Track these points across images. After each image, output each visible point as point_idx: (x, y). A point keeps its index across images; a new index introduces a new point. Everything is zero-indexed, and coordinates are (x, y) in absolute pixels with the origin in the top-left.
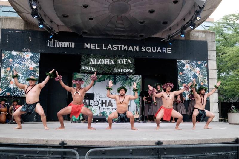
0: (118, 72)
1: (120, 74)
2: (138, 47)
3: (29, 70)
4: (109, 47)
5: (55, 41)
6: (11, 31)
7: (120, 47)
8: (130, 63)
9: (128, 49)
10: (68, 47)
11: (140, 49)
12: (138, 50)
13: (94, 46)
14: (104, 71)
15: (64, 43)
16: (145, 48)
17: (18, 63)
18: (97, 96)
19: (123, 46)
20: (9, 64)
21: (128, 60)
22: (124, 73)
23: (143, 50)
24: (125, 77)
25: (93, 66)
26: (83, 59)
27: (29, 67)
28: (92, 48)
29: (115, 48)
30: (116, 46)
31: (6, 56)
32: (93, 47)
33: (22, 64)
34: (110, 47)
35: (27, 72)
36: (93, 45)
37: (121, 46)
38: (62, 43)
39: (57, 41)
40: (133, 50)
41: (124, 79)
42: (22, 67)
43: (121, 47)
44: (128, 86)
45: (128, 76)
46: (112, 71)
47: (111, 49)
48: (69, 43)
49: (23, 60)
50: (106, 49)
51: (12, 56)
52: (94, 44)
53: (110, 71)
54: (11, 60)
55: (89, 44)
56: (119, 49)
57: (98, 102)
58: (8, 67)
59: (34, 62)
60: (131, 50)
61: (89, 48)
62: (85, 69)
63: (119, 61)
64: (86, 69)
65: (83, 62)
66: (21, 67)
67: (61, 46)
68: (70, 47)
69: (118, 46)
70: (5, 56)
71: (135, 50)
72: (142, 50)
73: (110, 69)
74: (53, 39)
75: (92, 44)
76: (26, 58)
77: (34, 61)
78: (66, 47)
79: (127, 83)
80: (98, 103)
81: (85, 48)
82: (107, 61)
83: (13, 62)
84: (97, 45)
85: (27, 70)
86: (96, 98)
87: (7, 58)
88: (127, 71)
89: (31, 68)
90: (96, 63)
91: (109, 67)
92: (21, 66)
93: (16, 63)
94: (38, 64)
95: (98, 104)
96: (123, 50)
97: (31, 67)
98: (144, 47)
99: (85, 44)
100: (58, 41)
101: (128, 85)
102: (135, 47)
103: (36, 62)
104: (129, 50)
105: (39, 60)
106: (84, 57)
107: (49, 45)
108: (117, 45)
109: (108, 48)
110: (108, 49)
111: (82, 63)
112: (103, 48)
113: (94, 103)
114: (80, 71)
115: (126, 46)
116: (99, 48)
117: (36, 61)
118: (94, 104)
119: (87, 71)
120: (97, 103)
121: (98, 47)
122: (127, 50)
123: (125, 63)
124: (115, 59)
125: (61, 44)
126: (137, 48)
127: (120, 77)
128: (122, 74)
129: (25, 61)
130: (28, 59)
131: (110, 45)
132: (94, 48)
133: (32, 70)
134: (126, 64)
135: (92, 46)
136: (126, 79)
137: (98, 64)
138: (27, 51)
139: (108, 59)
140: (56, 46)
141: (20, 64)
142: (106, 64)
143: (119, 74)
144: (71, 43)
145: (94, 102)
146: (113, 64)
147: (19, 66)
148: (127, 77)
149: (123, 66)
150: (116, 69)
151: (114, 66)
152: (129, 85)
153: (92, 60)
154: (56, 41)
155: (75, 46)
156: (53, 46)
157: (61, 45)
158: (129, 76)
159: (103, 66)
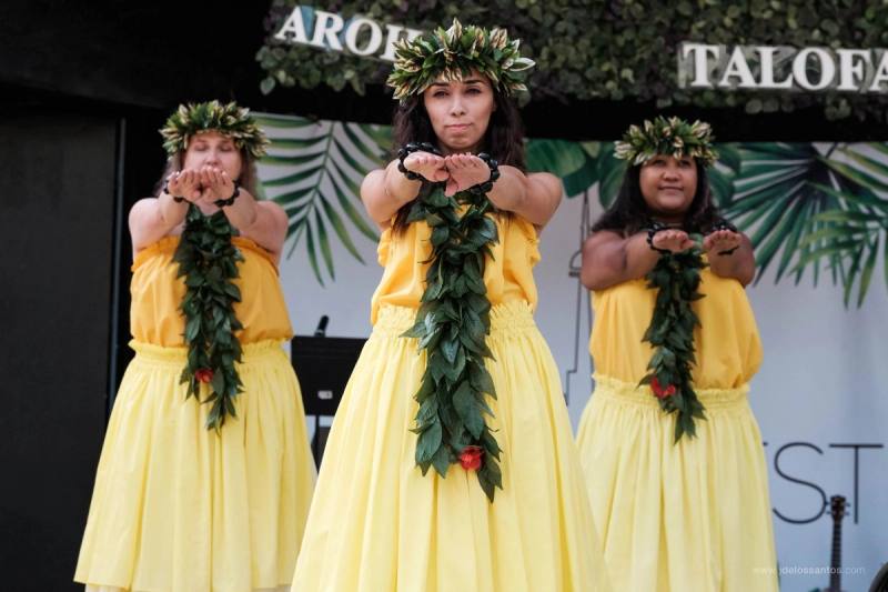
0: (720, 92)
1: (755, 107)
14: (555, 73)
22: (799, 96)
24: (796, 165)
41: (775, 190)
44: (826, 275)
45: (822, 148)
46: (653, 76)
53: (627, 73)
62: (315, 51)
73: (624, 56)
79: (817, 235)
91: (617, 32)
101: (825, 260)
114: (264, 74)
119: (349, 74)
127: (733, 163)
128: (771, 107)
136: (806, 195)
143: (741, 107)
148: (819, 170)
149: (782, 14)
151: (678, 16)
152: (835, 260)
158: (841, 157)
159: (544, 12)
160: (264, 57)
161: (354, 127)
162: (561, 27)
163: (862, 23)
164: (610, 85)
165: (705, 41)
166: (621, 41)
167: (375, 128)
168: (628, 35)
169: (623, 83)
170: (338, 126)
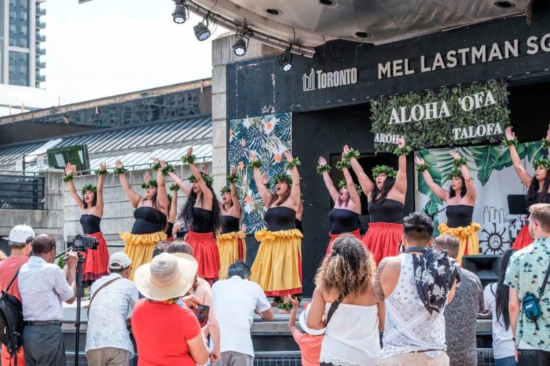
1: (473, 142)
2: (516, 42)
3: (274, 164)
4: (436, 60)
5: (317, 72)
6: (241, 67)
7: (466, 53)
8: (493, 102)
9: (487, 57)
10: (345, 83)
11: (523, 48)
12: (515, 53)
13: (400, 67)
14: (428, 141)
15: (335, 72)
16: (538, 42)
17: (255, 148)
18: (497, 217)
19: (474, 49)
20: (241, 154)
21: (486, 94)
22: (480, 138)
23: (532, 49)
25: (399, 129)
26: (375, 113)
27: (273, 155)
28: (395, 74)
29: (452, 62)
30: (454, 52)
31: (236, 134)
32: (398, 71)
33: (262, 149)
34: (438, 61)
35: (271, 170)
36: (398, 65)
37: (468, 50)
38: (331, 73)
39: (321, 71)
40: (501, 58)
42: (263, 158)
43: (468, 55)
47: (443, 67)
48: (345, 71)
49: (263, 140)
50: (429, 69)
51: (244, 133)
52: (401, 61)
53: (444, 138)
54: (243, 142)
55: (388, 64)
56: (464, 63)
57: (500, 236)
58: (240, 161)
59: (282, 139)
60: (495, 58)
61: (389, 76)
62: (382, 143)
63: (462, 102)
64: (384, 141)
65: (376, 123)
66: (261, 158)
67: (329, 86)
68: (349, 83)
69: (460, 51)
70: (234, 134)
71: (507, 56)
72: (529, 52)
74: (312, 69)
75: (395, 62)
76: (268, 132)
77: (280, 137)
78: (339, 86)
80: (501, 239)
81: (380, 77)
82: (431, 107)
83: (247, 145)
84: (406, 60)
85: (270, 165)
86: (495, 224)
87: (236, 138)
88: (488, 130)
89: (278, 158)
90: (403, 120)
91: (442, 127)
92: (260, 154)
93: (251, 149)
94: (290, 142)
95: (502, 242)
96: (474, 62)
97: (278, 155)
98: (535, 38)
99: (380, 66)
100: (323, 72)
102: (507, 44)
103: (286, 140)
104: (490, 59)
105: (291, 133)
106: (378, 106)
107: (307, 87)
108: (457, 51)
109: (436, 64)
110: (434, 69)
111: (375, 126)
112: (424, 70)
113: (488, 241)
114: (375, 149)
115: (483, 48)
116: (412, 72)
117: (284, 135)
118: (489, 245)
119: (387, 148)
120: (499, 240)
121: (409, 69)
122: (484, 60)
123: (478, 106)
124: (452, 98)
125: (328, 77)
126: (513, 45)
128: (476, 141)
129: (265, 141)
130: (271, 135)
131: (438, 56)
132: (401, 74)
133: (279, 162)
134: (484, 108)
135: (395, 68)
137: (410, 120)
138: (270, 113)
139: (434, 101)
140: (319, 87)
141: (258, 151)
142: (428, 117)
144: (348, 71)
145: (489, 238)
146: (448, 114)
147: (258, 156)
149: (473, 117)
150: (456, 131)
151: (451, 122)
153: (394, 112)
154: (319, 72)
155: (358, 79)
156: (313, 89)
157: (329, 82)
159: (423, 126)
160: (376, 146)
161: (464, 148)
162: (428, 129)
163: (492, 116)
164: (441, 142)
165: (458, 127)
166: (443, 130)
167: (470, 147)
168: (444, 128)
169: (444, 141)
170: (460, 148)
